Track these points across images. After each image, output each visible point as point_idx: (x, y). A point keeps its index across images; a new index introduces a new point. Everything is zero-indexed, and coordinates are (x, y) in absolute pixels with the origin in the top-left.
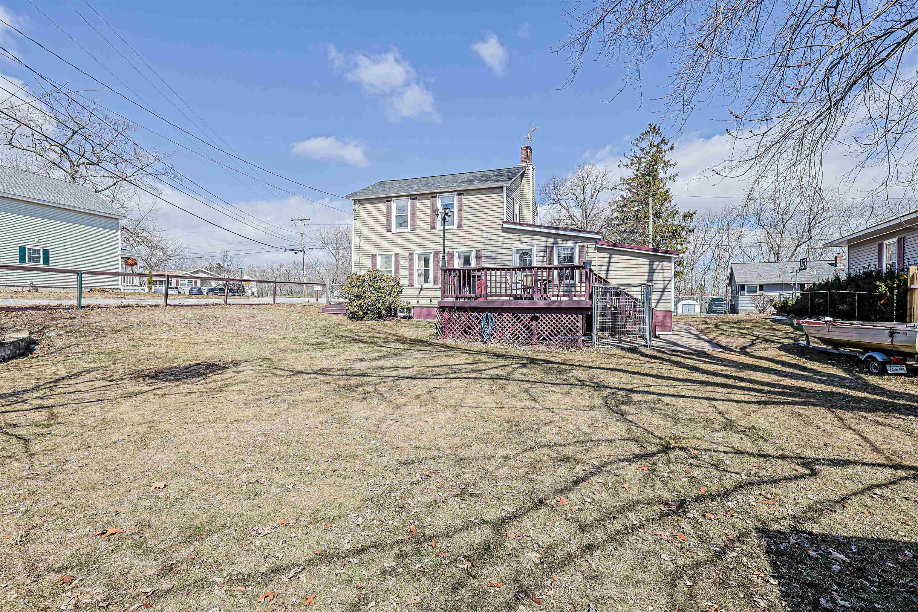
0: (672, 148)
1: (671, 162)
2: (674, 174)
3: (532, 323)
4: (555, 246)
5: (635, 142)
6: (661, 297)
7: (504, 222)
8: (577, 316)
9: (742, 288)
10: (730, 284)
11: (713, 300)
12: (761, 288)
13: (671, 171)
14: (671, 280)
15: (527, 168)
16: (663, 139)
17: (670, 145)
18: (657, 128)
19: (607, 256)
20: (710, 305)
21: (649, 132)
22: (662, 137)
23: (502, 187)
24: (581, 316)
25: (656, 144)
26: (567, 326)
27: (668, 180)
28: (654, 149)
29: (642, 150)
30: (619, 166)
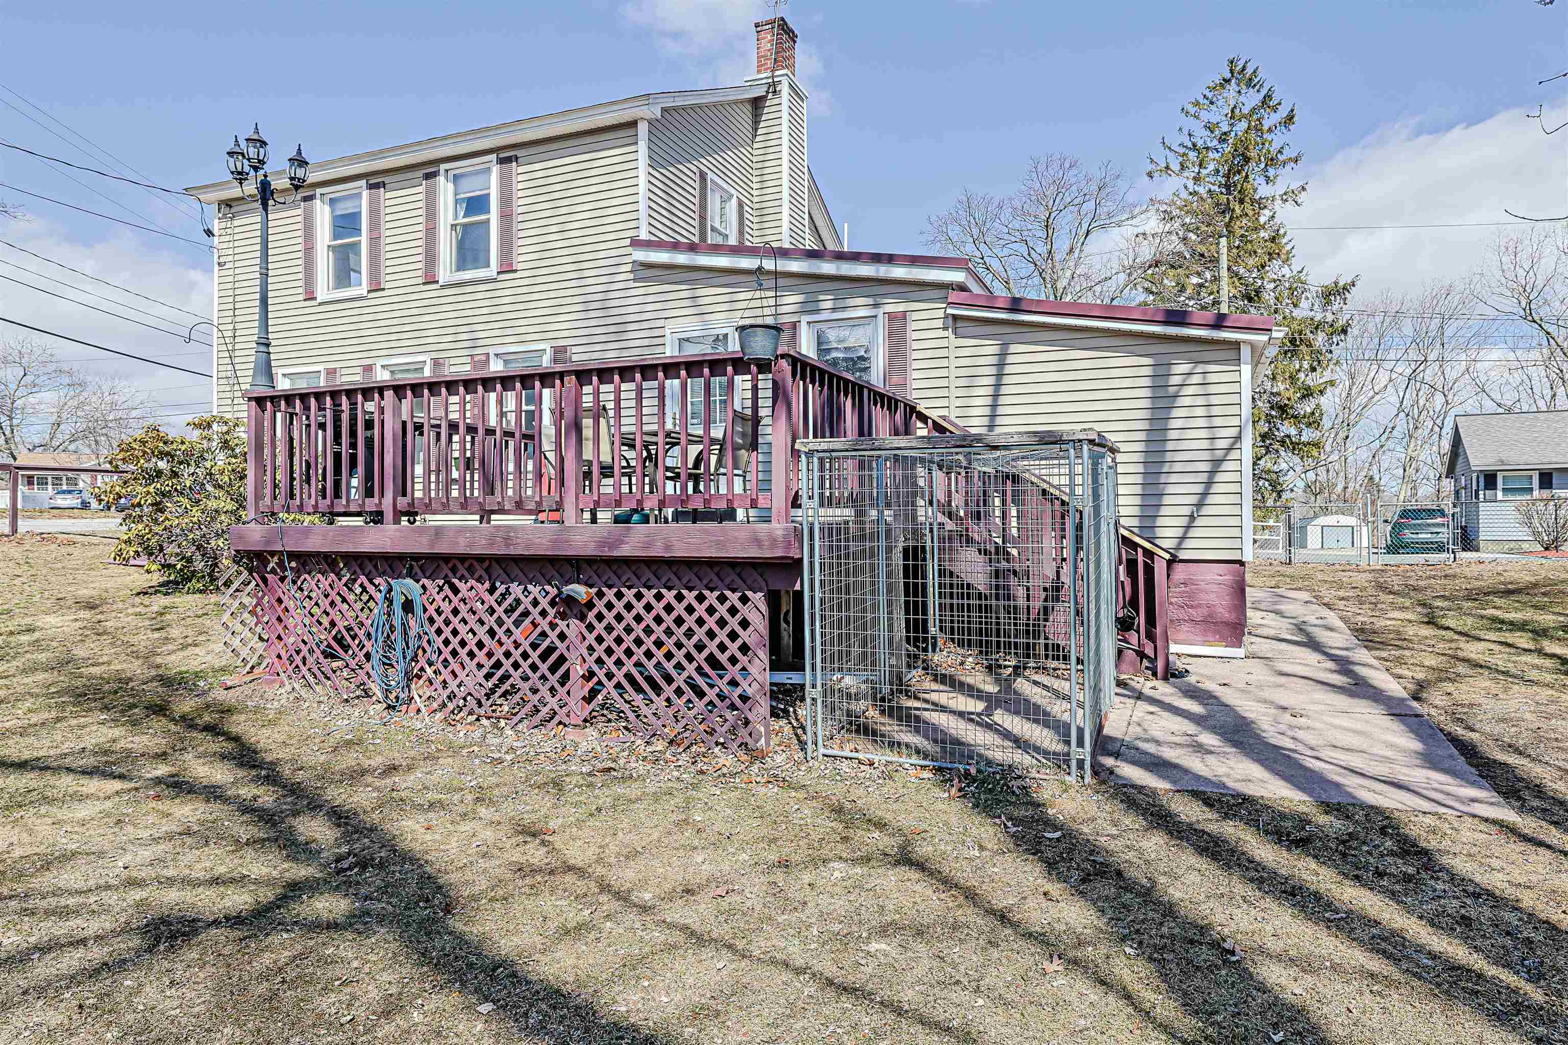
0: (1290, 119)
1: (1288, 153)
2: (1295, 186)
3: (562, 625)
4: (805, 319)
5: (1192, 110)
6: (1199, 505)
7: (636, 243)
8: (744, 600)
9: (1490, 480)
10: (1451, 472)
11: (1405, 514)
12: (1546, 479)
13: (1286, 179)
14: (1238, 438)
15: (773, 88)
16: (1268, 97)
17: (1283, 112)
18: (1249, 71)
19: (990, 348)
20: (1397, 528)
21: (1228, 81)
22: (1264, 92)
23: (633, 124)
24: (758, 598)
25: (1246, 111)
26: (700, 647)
27: (1278, 202)
28: (1244, 125)
29: (1210, 127)
30: (1150, 175)
